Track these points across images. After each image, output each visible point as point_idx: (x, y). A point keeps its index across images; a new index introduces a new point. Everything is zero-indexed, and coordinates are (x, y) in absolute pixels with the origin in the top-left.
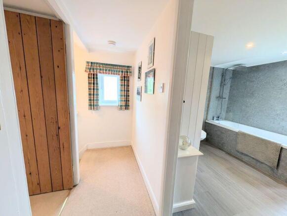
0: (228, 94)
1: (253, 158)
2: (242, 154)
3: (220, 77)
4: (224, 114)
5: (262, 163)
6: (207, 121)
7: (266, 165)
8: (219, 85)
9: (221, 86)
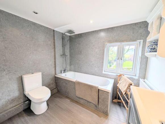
0: (69, 52)
1: (86, 100)
2: (79, 98)
3: (61, 40)
4: (68, 67)
5: (90, 102)
6: (56, 76)
7: (93, 103)
8: (61, 46)
9: (63, 46)
